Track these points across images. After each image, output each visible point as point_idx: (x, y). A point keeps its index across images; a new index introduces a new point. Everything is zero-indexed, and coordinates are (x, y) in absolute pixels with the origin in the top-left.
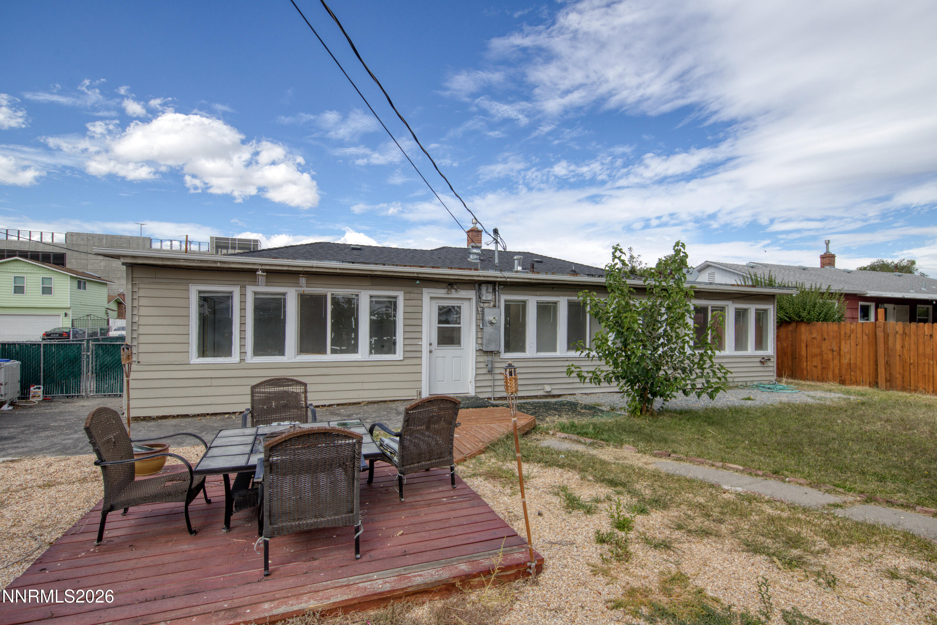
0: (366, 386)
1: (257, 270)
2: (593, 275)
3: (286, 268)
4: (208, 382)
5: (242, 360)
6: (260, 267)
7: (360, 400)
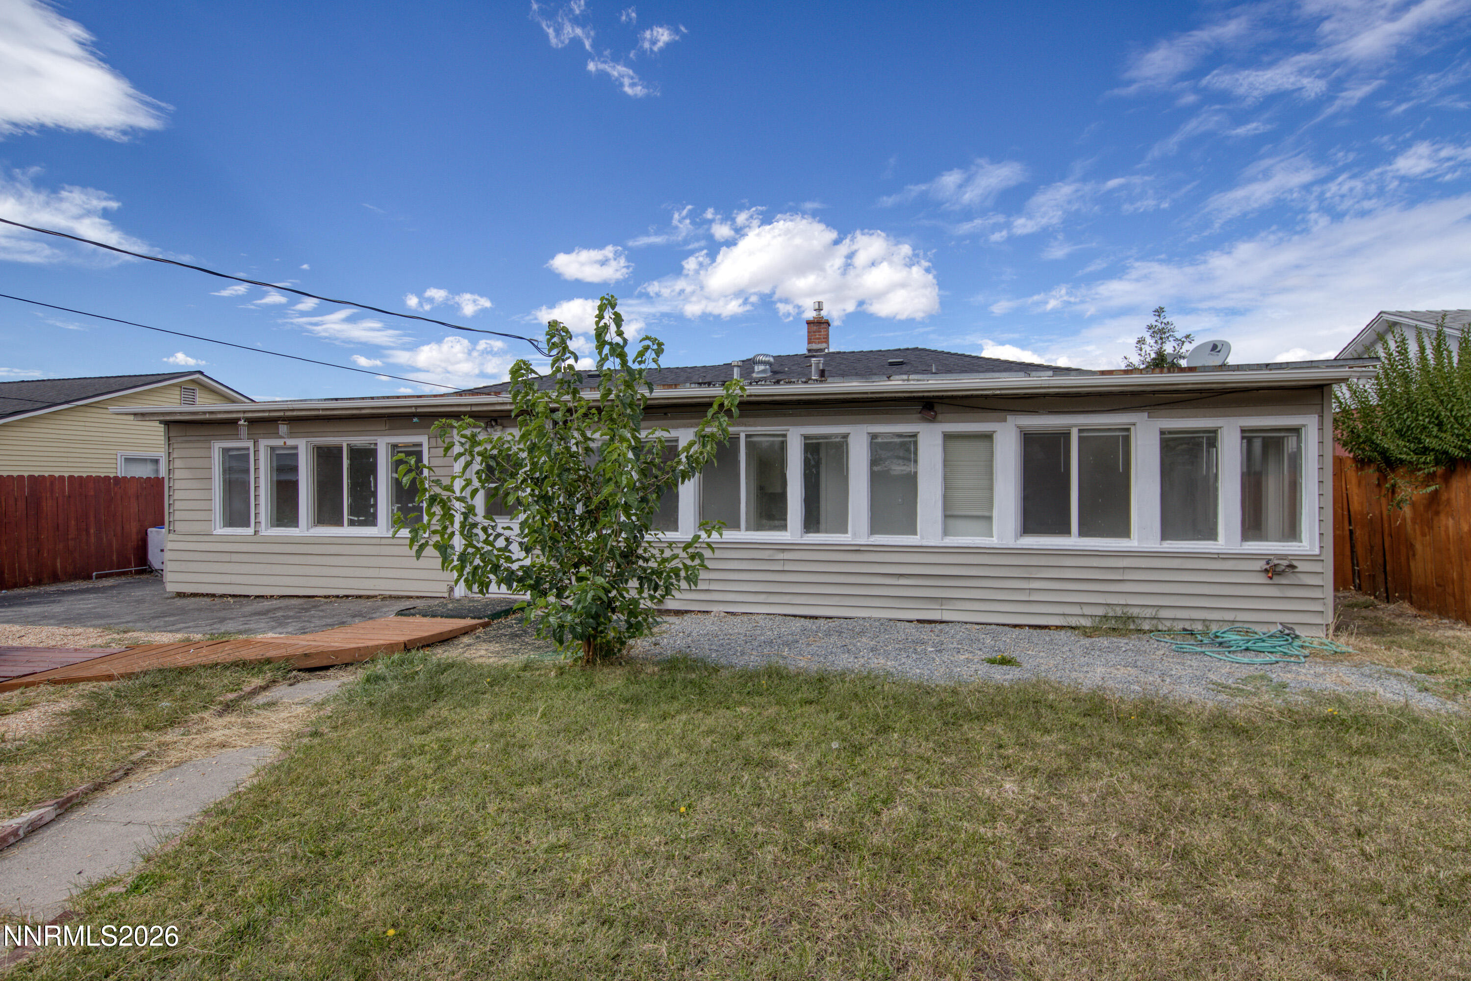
0: (384, 573)
1: (239, 419)
2: (709, 384)
3: (267, 414)
4: (226, 557)
5: (256, 532)
6: (241, 415)
7: (377, 593)
